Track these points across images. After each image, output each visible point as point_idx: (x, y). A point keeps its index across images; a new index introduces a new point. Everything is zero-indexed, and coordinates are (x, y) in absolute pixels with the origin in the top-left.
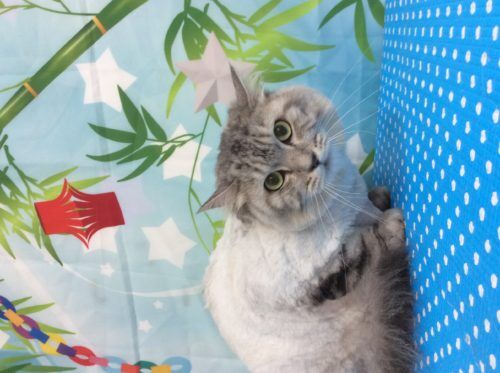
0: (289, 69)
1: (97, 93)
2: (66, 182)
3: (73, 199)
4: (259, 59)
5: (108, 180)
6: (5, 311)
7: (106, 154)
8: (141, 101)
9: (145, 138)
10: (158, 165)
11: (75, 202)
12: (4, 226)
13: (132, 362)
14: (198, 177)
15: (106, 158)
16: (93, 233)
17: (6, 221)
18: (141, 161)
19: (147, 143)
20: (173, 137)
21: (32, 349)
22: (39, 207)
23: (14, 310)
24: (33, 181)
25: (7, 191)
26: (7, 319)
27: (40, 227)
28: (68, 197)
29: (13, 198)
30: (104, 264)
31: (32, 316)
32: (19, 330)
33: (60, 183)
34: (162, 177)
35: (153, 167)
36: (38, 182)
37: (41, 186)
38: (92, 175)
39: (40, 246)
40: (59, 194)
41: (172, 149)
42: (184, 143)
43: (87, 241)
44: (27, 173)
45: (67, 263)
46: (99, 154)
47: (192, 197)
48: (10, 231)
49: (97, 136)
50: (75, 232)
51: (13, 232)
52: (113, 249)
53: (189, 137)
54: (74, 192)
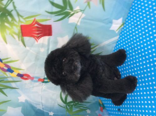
5: (50, 21)
7: (52, 11)
10: (68, 18)
12: (6, 32)
13: (42, 78)
14: (79, 24)
15: (51, 13)
17: (7, 30)
18: (63, 16)
19: (67, 10)
20: (75, 10)
21: (7, 75)
23: (2, 62)
24: (22, 17)
25: (10, 19)
27: (21, 34)
28: (34, 24)
29: (12, 22)
30: (42, 48)
31: (9, 64)
33: (33, 19)
34: (68, 22)
37: (25, 19)
38: (45, 18)
39: (19, 40)
40: (31, 23)
41: (74, 14)
42: (78, 12)
45: (28, 46)
47: (76, 29)
49: (51, 5)
51: (9, 34)
52: (46, 43)
53: (80, 11)
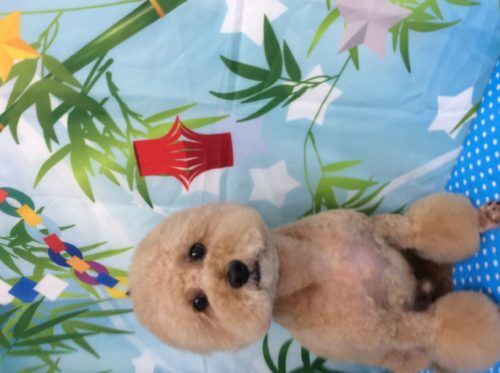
0: (438, 21)
1: (239, 21)
2: (177, 119)
3: (182, 138)
4: (414, 6)
5: (228, 120)
6: (69, 259)
7: (231, 91)
8: (285, 36)
9: (278, 76)
10: (284, 106)
11: (184, 143)
12: (89, 166)
14: (320, 121)
15: (230, 96)
16: (197, 175)
20: (307, 78)
21: (97, 295)
22: (137, 146)
23: (80, 256)
24: (136, 116)
25: (99, 126)
26: (68, 266)
28: (177, 137)
29: (107, 135)
32: (82, 277)
34: (285, 117)
35: (279, 108)
36: (143, 119)
37: (145, 123)
39: (131, 189)
40: (167, 132)
41: (303, 90)
42: (316, 84)
43: (188, 182)
44: (131, 106)
46: (225, 91)
47: (309, 140)
48: (96, 171)
49: (228, 71)
50: (176, 174)
51: (100, 173)
53: (323, 79)
54: (184, 131)
